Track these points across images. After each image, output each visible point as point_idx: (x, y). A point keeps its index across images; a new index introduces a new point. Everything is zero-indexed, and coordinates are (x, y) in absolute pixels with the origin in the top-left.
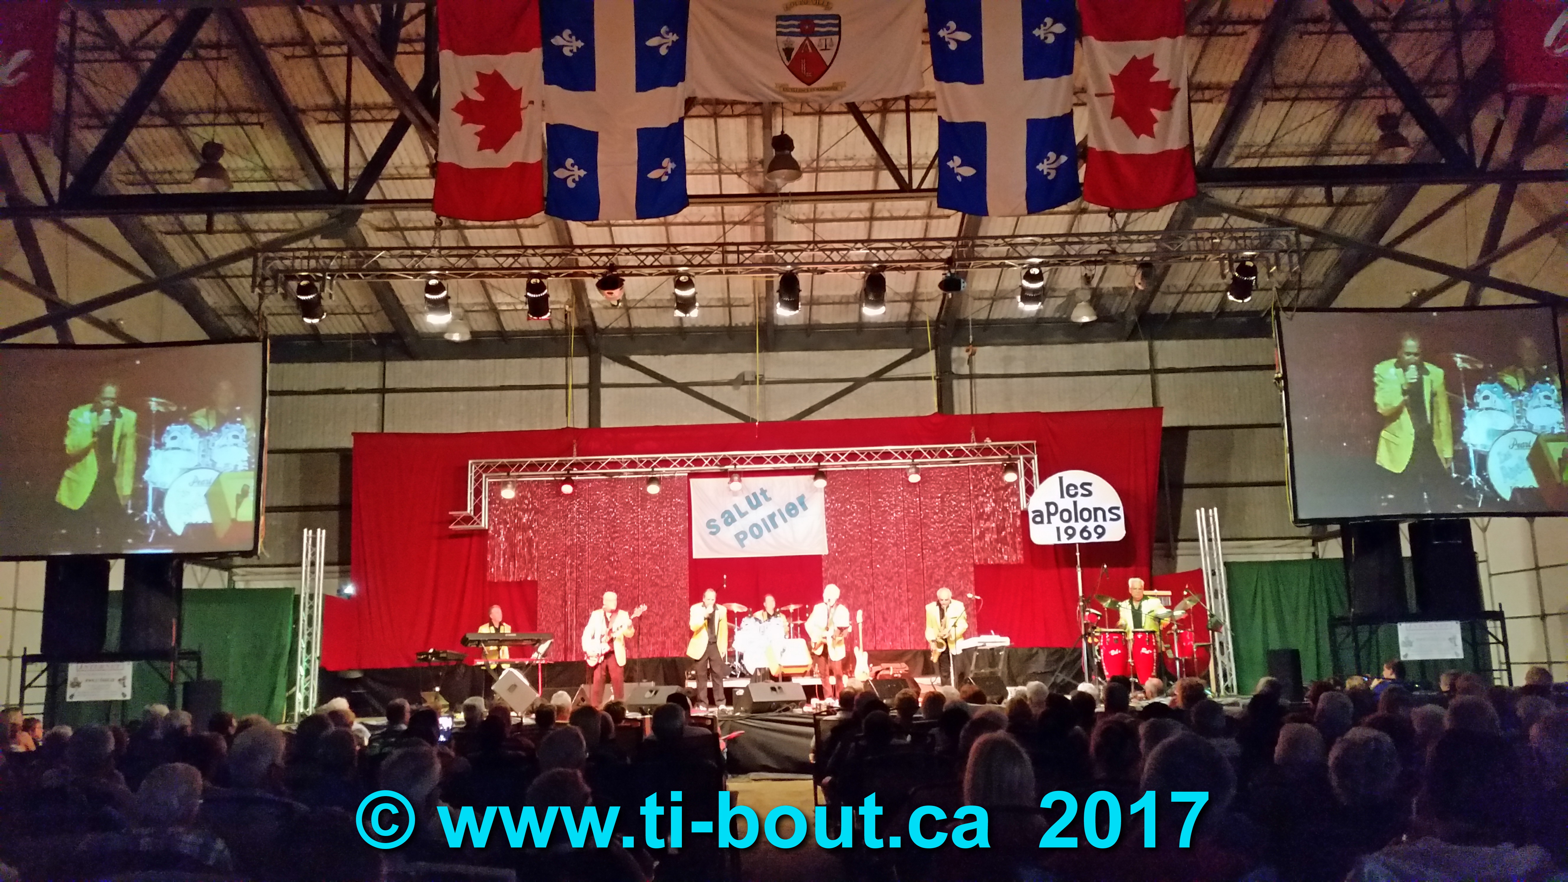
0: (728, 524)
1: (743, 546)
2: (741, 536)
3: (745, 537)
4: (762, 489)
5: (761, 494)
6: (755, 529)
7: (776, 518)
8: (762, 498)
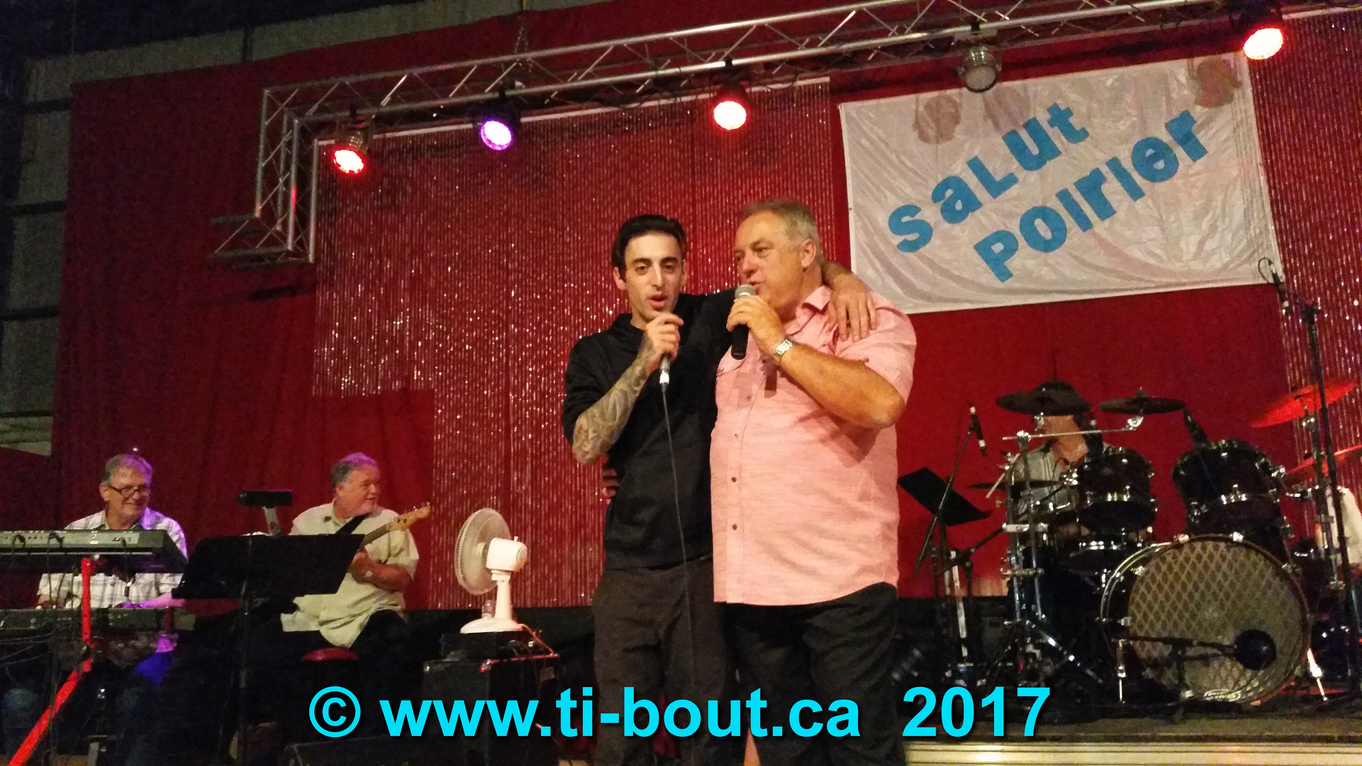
0: (954, 217)
4: (1053, 109)
5: (1052, 123)
6: (1039, 223)
7: (1105, 188)
8: (1056, 135)
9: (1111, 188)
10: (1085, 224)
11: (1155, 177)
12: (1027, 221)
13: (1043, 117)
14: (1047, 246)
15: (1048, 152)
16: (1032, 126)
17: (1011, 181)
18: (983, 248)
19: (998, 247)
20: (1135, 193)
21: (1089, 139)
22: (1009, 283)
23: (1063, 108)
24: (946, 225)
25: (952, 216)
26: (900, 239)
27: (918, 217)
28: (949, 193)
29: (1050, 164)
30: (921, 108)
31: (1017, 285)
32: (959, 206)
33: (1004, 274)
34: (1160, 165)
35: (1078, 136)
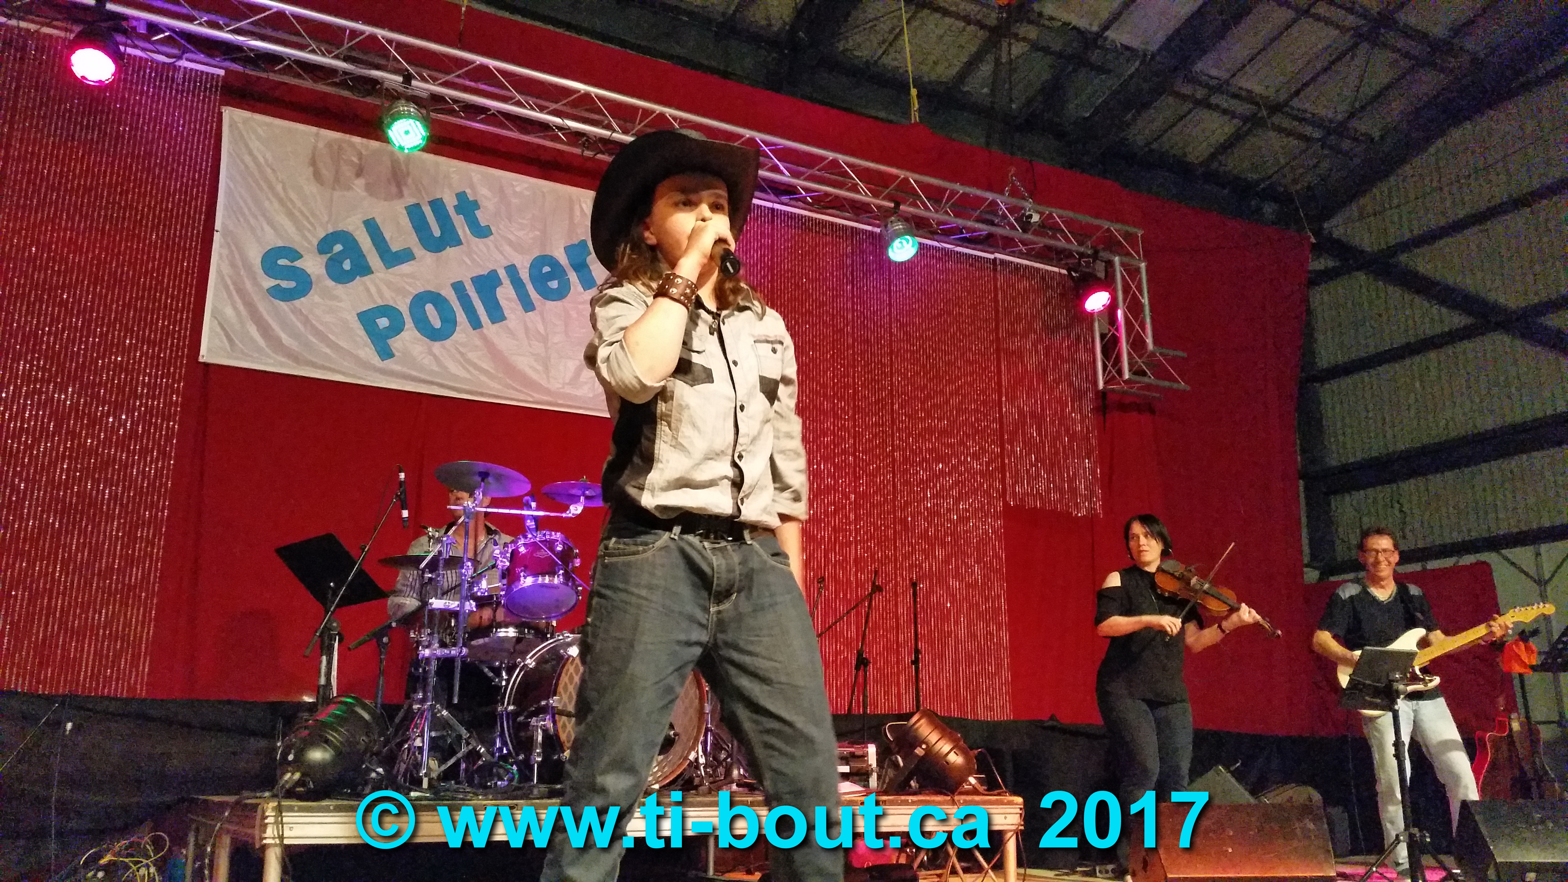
0: (339, 276)
1: (386, 353)
2: (383, 322)
3: (397, 328)
4: (461, 196)
5: (458, 210)
6: (429, 308)
7: (500, 292)
8: (459, 221)
9: (506, 294)
10: (475, 322)
11: (548, 295)
12: (418, 303)
13: (450, 202)
14: (435, 335)
15: (450, 238)
16: (436, 205)
17: (407, 256)
18: (367, 318)
20: (527, 305)
21: (491, 237)
22: (389, 364)
23: (471, 199)
24: (330, 283)
25: (338, 274)
26: (272, 283)
27: (297, 264)
28: (338, 248)
29: (450, 252)
30: (321, 145)
31: (397, 368)
32: (347, 265)
34: (554, 284)
35: (482, 232)
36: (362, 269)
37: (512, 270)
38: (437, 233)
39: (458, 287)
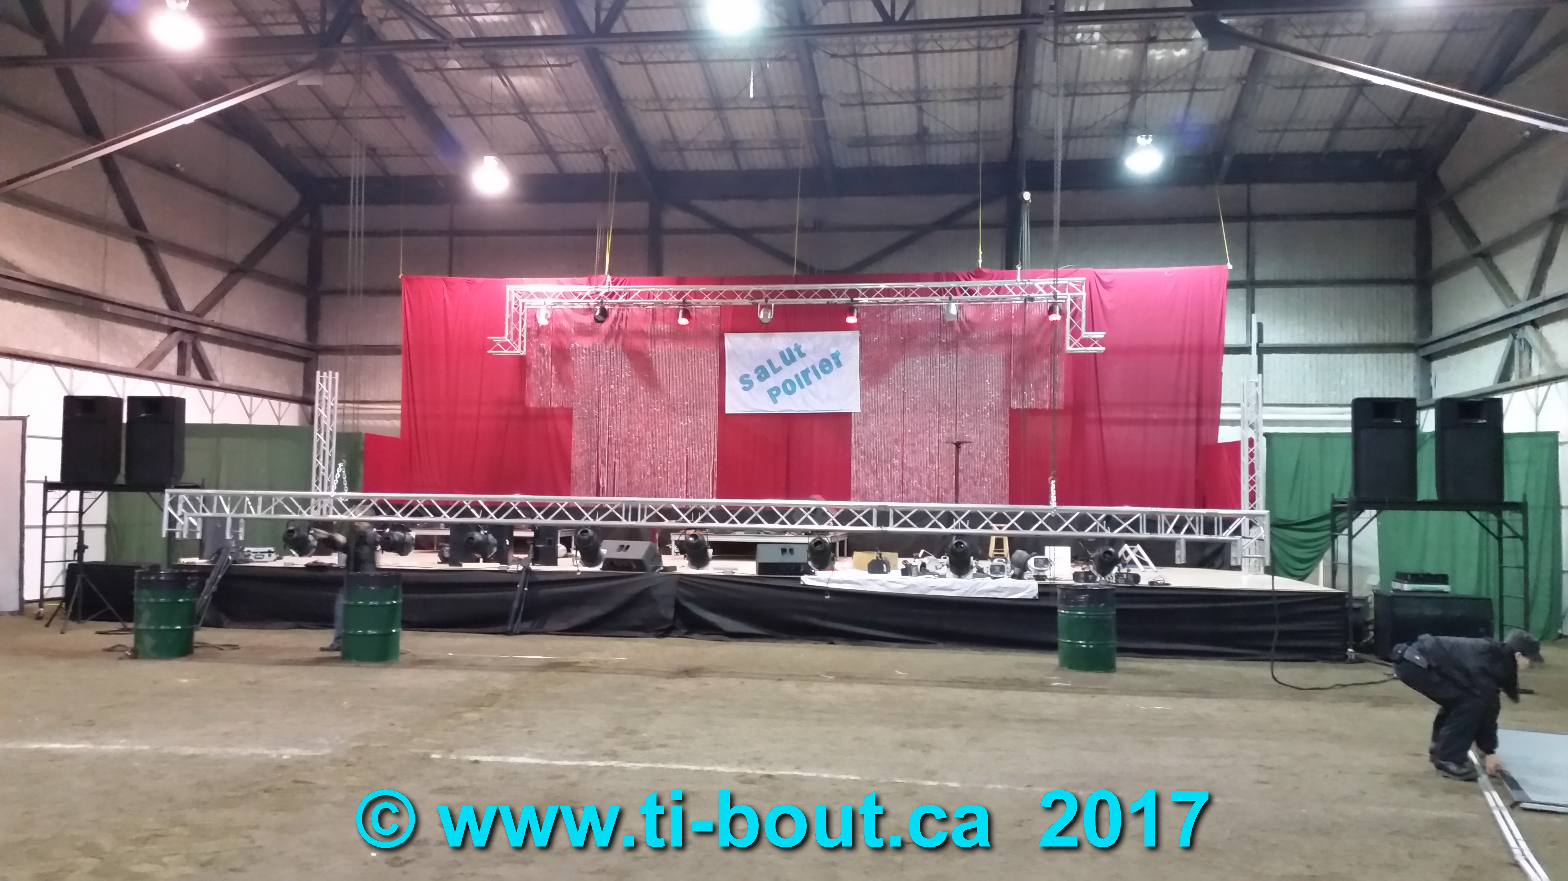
3: (779, 393)
5: (795, 350)
6: (788, 385)
7: (809, 374)
8: (796, 354)
9: (812, 376)
10: (802, 387)
11: (826, 372)
12: (784, 385)
13: (792, 348)
14: (790, 393)
15: (793, 359)
16: (789, 350)
17: (780, 368)
18: (770, 392)
19: (774, 392)
20: (819, 377)
21: (806, 357)
22: (776, 405)
23: (800, 345)
24: (758, 382)
25: (760, 378)
26: (743, 386)
27: (749, 378)
28: (760, 371)
29: (793, 364)
31: (778, 406)
32: (763, 376)
33: (775, 402)
34: (827, 368)
35: (802, 355)
36: (767, 376)
37: (813, 367)
38: (788, 358)
39: (796, 376)
